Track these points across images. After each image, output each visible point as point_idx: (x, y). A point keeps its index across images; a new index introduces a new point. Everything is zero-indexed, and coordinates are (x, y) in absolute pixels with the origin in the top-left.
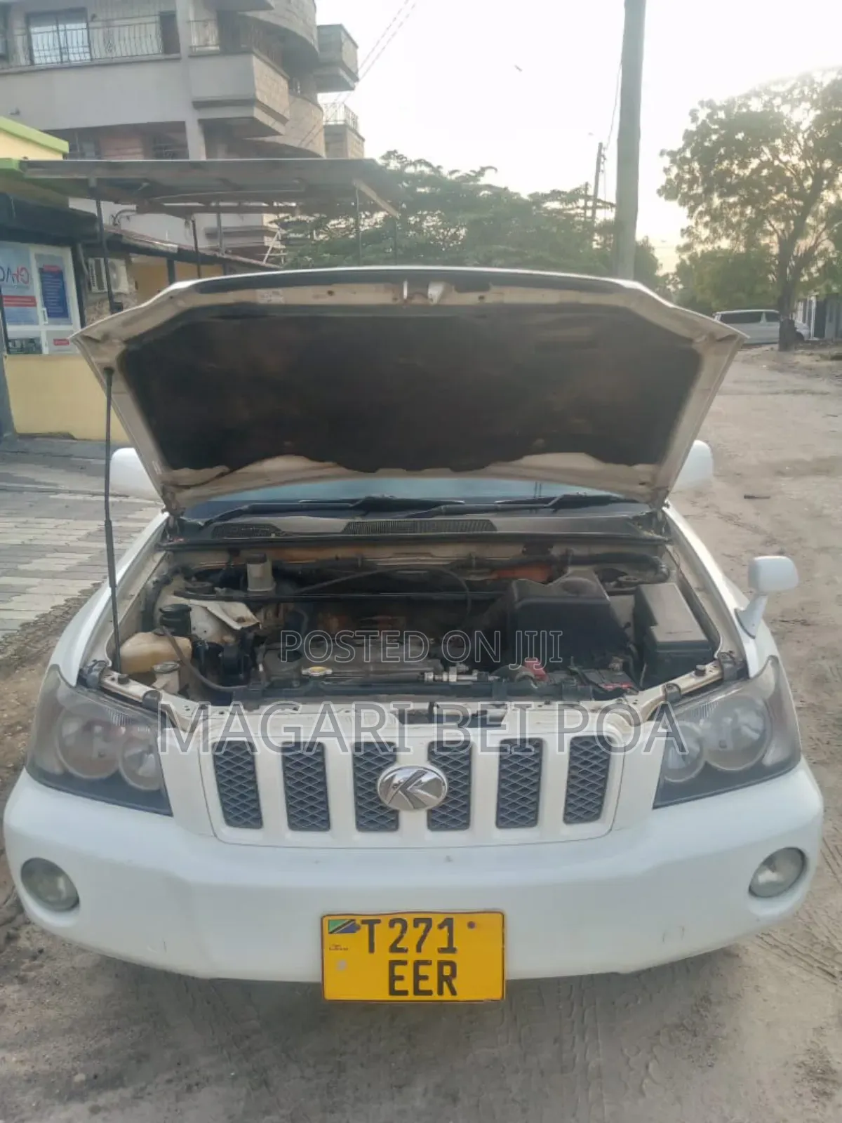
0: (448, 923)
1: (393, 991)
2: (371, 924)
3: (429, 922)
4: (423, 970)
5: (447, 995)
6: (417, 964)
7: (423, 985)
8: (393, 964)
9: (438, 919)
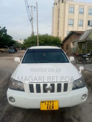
0: (53, 102)
1: (47, 109)
2: (45, 102)
3: (51, 102)
4: (50, 107)
5: (53, 109)
6: (50, 106)
7: (50, 108)
8: (47, 106)
9: (52, 101)
